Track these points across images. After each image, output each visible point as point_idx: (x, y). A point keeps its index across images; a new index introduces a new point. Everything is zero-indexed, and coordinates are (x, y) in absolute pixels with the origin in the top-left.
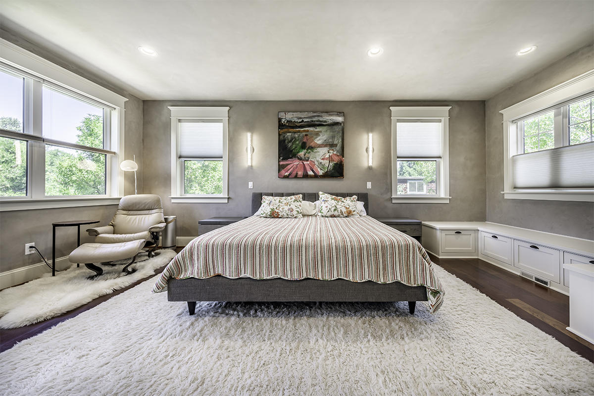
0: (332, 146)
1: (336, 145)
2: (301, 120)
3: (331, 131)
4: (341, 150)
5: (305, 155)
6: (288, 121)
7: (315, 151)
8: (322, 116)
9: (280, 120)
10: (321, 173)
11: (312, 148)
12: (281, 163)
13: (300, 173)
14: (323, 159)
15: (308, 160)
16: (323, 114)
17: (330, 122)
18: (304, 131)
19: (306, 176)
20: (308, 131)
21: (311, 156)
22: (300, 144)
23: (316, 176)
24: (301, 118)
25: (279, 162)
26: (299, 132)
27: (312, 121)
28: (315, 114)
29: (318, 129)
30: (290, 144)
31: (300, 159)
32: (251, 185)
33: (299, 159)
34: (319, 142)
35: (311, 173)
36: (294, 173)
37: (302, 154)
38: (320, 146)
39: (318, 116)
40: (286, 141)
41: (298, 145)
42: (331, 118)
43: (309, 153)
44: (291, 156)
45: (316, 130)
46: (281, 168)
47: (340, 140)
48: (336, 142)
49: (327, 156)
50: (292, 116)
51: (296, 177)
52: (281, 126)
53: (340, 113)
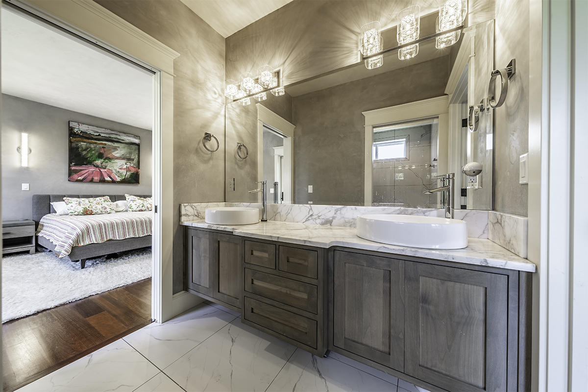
0: (129, 159)
1: (133, 160)
2: (98, 134)
3: (128, 149)
4: (137, 164)
5: (102, 164)
6: (82, 132)
7: (113, 161)
8: (119, 135)
9: (71, 130)
10: (118, 179)
11: (109, 159)
12: (73, 168)
13: (96, 178)
14: (120, 169)
15: (105, 168)
16: (121, 134)
17: (127, 141)
18: (102, 144)
19: (103, 181)
20: (105, 144)
21: (109, 165)
22: (97, 154)
23: (113, 182)
24: (98, 132)
25: (70, 166)
26: (96, 143)
27: (110, 137)
28: (113, 132)
29: (116, 145)
30: (84, 153)
31: (97, 167)
32: (25, 187)
33: (94, 166)
34: (118, 155)
35: (108, 179)
36: (90, 178)
37: (98, 162)
38: (117, 158)
39: (116, 134)
40: (80, 149)
41: (94, 154)
42: (129, 138)
43: (107, 162)
44: (85, 163)
45: (114, 145)
46: (71, 173)
47: (137, 156)
48: (132, 157)
49: (125, 167)
50: (87, 129)
51: (92, 181)
52: (72, 133)
53: (136, 136)
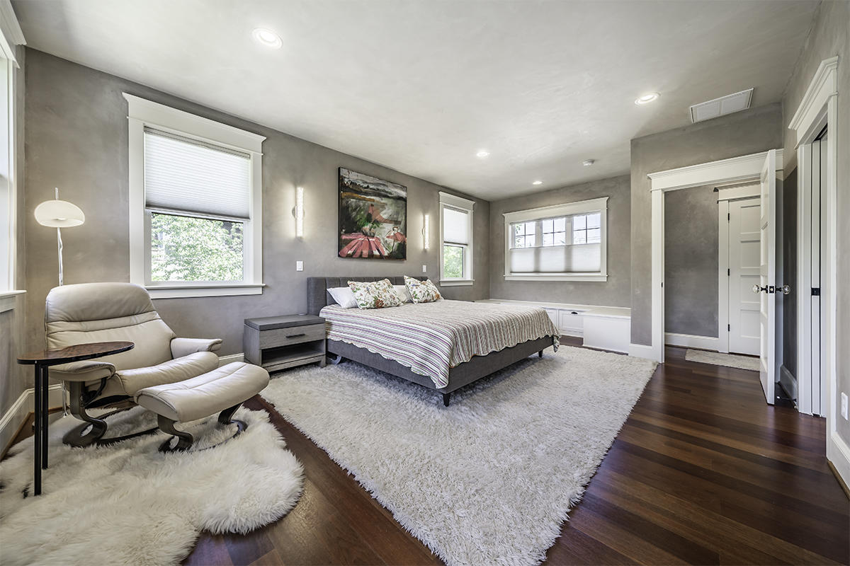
0: (397, 223)
1: (400, 223)
2: (366, 185)
3: (396, 206)
4: (404, 229)
5: (370, 230)
6: (352, 183)
7: (381, 226)
8: (387, 186)
9: (341, 179)
10: (386, 253)
11: (377, 222)
12: (344, 237)
13: (366, 252)
14: (388, 237)
15: (373, 237)
16: (389, 184)
17: (395, 195)
18: (370, 200)
19: (371, 257)
20: (373, 200)
21: (377, 231)
22: (365, 216)
23: (381, 257)
24: (366, 183)
25: (340, 235)
26: (364, 199)
27: (378, 189)
28: (381, 182)
29: (384, 201)
30: (354, 214)
31: (366, 234)
32: (300, 266)
33: (364, 234)
34: (385, 217)
35: (376, 253)
36: (359, 251)
37: (367, 228)
38: (386, 221)
39: (384, 185)
40: (350, 209)
41: (363, 215)
42: (396, 190)
43: (375, 228)
44: (355, 229)
45: (382, 202)
46: (341, 244)
47: (404, 218)
48: (399, 220)
49: (392, 234)
50: (356, 178)
51: (361, 257)
52: (342, 186)
53: (404, 188)
